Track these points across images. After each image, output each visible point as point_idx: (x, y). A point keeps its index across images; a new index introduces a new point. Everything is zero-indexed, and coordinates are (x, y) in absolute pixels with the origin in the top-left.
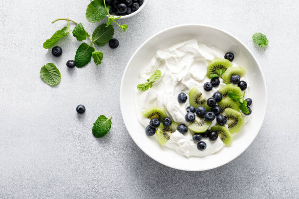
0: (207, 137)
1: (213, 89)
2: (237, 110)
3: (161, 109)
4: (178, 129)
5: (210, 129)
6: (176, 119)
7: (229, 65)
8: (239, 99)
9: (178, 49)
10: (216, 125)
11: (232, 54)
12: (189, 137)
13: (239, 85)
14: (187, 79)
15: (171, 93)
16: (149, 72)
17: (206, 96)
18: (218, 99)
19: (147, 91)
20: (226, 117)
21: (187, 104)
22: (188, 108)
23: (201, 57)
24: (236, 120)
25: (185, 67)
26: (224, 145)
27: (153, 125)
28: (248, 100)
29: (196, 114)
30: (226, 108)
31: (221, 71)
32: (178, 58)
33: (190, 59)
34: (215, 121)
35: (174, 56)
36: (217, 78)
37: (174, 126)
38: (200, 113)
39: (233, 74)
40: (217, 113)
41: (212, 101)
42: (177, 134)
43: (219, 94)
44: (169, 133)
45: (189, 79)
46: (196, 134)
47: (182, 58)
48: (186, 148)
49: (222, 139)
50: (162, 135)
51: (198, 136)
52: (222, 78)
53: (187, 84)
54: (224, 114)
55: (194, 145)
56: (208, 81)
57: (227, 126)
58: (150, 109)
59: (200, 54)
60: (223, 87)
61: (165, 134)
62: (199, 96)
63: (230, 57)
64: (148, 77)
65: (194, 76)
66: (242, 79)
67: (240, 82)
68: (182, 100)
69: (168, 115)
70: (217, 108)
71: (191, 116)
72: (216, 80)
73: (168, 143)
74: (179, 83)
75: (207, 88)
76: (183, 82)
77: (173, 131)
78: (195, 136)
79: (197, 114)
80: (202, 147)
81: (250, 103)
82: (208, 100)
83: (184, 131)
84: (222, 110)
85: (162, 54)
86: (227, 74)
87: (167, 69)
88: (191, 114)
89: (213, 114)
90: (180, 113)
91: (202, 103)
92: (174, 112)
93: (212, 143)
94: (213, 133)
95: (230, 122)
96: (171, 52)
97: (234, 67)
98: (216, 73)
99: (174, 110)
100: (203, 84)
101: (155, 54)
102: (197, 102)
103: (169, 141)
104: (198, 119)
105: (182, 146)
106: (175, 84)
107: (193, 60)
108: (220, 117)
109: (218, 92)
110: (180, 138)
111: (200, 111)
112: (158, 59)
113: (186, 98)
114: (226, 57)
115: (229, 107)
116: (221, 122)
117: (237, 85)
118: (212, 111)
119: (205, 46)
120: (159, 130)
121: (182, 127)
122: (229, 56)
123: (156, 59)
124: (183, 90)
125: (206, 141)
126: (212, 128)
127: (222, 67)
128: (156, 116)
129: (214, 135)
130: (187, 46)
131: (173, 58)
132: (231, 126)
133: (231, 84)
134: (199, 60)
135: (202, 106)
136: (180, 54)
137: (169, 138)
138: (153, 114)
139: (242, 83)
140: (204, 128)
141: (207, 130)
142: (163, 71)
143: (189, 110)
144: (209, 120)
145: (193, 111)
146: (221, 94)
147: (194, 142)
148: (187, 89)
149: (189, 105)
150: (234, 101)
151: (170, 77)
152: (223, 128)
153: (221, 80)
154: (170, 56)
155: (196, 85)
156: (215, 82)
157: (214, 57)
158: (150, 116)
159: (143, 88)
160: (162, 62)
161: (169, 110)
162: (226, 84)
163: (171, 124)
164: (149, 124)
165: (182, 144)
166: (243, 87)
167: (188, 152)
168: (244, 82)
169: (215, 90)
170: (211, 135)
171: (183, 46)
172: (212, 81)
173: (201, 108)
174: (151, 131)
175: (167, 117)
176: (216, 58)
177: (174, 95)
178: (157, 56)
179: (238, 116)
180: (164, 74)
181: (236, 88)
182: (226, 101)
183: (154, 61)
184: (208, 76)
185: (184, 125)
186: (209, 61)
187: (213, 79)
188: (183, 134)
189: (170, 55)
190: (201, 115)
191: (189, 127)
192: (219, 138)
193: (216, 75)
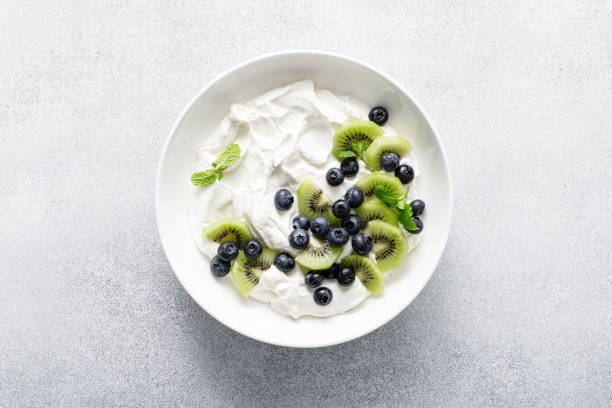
0: (334, 278)
1: (346, 180)
2: (393, 224)
3: (240, 224)
4: (275, 263)
5: (339, 261)
6: (271, 242)
7: (377, 134)
8: (396, 202)
9: (274, 101)
10: (352, 254)
11: (385, 110)
12: (297, 278)
13: (398, 174)
14: (292, 162)
15: (260, 190)
16: (215, 147)
17: (332, 196)
18: (354, 201)
19: (212, 188)
20: (370, 239)
21: (295, 209)
22: (296, 220)
23: (320, 116)
24: (392, 245)
25: (288, 138)
26: (369, 293)
27: (223, 255)
28: (416, 204)
29: (310, 233)
30: (371, 219)
31: (360, 146)
32: (274, 119)
33: (298, 122)
34: (348, 247)
35: (266, 115)
36: (354, 159)
37: (267, 257)
38: (317, 229)
39: (385, 152)
40: (353, 231)
41: (340, 207)
42: (273, 272)
43: (356, 193)
44: (257, 272)
45: (296, 161)
46: (311, 272)
47: (282, 119)
48: (291, 301)
49: (364, 282)
50: (243, 276)
51: (316, 276)
52: (362, 159)
53: (293, 171)
54: (367, 233)
55: (307, 295)
56: (336, 165)
57: (373, 255)
58: (219, 222)
59: (318, 111)
60: (365, 177)
61: (248, 274)
62: (317, 195)
63: (380, 116)
64: (214, 158)
65: (308, 157)
66: (401, 163)
67: (400, 167)
68: (283, 204)
69: (255, 235)
70: (354, 220)
71: (300, 237)
72: (352, 163)
73: (255, 291)
74: (276, 171)
75: (334, 181)
76: (284, 168)
77: (264, 267)
78: (309, 276)
79: (314, 231)
80: (323, 299)
81: (418, 209)
82: (333, 206)
83: (288, 267)
84: (363, 225)
85: (241, 112)
86: (373, 151)
87: (253, 141)
88: (301, 232)
89: (343, 230)
90: (278, 230)
91: (323, 209)
92: (267, 228)
93: (344, 291)
94: (345, 271)
95: (379, 247)
96: (260, 108)
97: (387, 136)
98: (351, 149)
99: (267, 225)
100: (325, 172)
101: (229, 111)
102: (313, 208)
103: (258, 287)
104: (314, 242)
105: (284, 297)
106: (267, 172)
107: (305, 122)
108: (359, 239)
109: (355, 188)
110: (280, 281)
111: (319, 226)
112: (234, 123)
113: (292, 200)
114: (372, 117)
115: (378, 217)
116: (362, 249)
117: (393, 174)
118: (342, 227)
119: (330, 93)
120: (237, 266)
121: (283, 259)
122: (378, 114)
123: (229, 123)
124: (286, 184)
125: (332, 286)
126: (343, 260)
127: (364, 138)
128: (230, 237)
129: (348, 274)
130: (291, 94)
131: (264, 120)
132: (381, 256)
133: (382, 172)
134: (316, 123)
135: (322, 216)
136: (278, 111)
137: (257, 281)
138: (225, 234)
139: (403, 169)
140: (326, 261)
141: (334, 265)
142: (243, 145)
143: (296, 224)
144: (337, 245)
145: (306, 227)
146: (360, 191)
147: (309, 289)
148: (293, 181)
149: (297, 215)
150: (388, 205)
151: (258, 157)
152: (365, 260)
153: (361, 164)
154: (258, 116)
155: (311, 173)
156: (349, 168)
157: (347, 118)
158: (220, 237)
159: (205, 180)
160: (241, 129)
161: (257, 223)
162: (372, 171)
163: (260, 252)
164: (216, 253)
165: (283, 292)
166: (406, 177)
167: (296, 308)
168: (406, 166)
169: (349, 183)
170: (342, 274)
171: (284, 95)
172: (342, 165)
173: (320, 221)
174: (222, 266)
175: (254, 239)
176: (351, 118)
177: (266, 193)
178: (231, 116)
179: (394, 235)
180: (247, 153)
181: (391, 179)
182: (371, 205)
183: (225, 126)
184: (335, 154)
185: (288, 255)
186: (335, 125)
187: (345, 162)
188: (285, 272)
189: (258, 114)
190: (322, 235)
191: (296, 259)
192: (358, 280)
193: (352, 154)
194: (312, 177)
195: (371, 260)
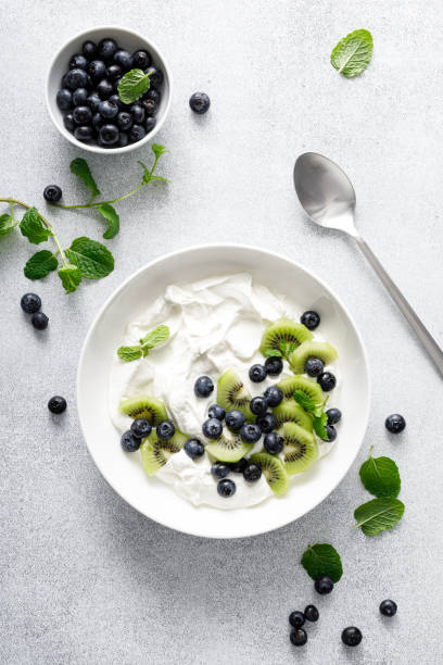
0: (240, 472)
1: (268, 378)
2: (307, 429)
3: (157, 403)
4: (185, 448)
5: (248, 457)
6: (185, 427)
7: (306, 338)
8: (313, 409)
9: (210, 288)
10: (262, 451)
11: (317, 316)
12: (205, 465)
13: (320, 381)
14: (219, 351)
15: (183, 373)
16: (145, 324)
17: (251, 391)
18: (274, 400)
19: (134, 364)
20: (282, 440)
21: (213, 399)
22: (212, 409)
23: (254, 312)
24: (303, 449)
25: (219, 327)
26: (272, 493)
27: (135, 431)
28: (333, 412)
29: (224, 424)
30: (287, 421)
31: (288, 345)
32: (207, 306)
33: (229, 313)
34: (260, 445)
35: (201, 301)
36: (279, 359)
37: (179, 440)
38: (232, 423)
39: (311, 357)
40: (267, 429)
41: (259, 404)
42: (181, 457)
43: (275, 392)
44: (165, 453)
45: (222, 351)
46: (218, 463)
47: (215, 308)
48: (196, 488)
49: (270, 481)
50: (151, 455)
51: (222, 467)
52: (288, 360)
53: (218, 360)
54: (281, 433)
55: (211, 483)
56: (261, 361)
57: (282, 456)
58: (138, 399)
59: (252, 306)
60: (287, 378)
61: (157, 453)
62: (238, 388)
63: (312, 321)
64: (143, 335)
65: (234, 349)
66: (326, 369)
67: (323, 374)
68: (203, 390)
69: (170, 418)
70: (269, 420)
71: (214, 427)
72: (276, 363)
73: (161, 472)
74: (202, 357)
75: (256, 377)
76: (209, 356)
77: (174, 450)
78: (216, 467)
79: (228, 424)
80: (226, 490)
81: (334, 418)
82: (252, 401)
83: (197, 454)
84: (277, 425)
85: (176, 294)
86: (299, 353)
87: (183, 324)
88: (214, 423)
89: (257, 429)
90: (193, 417)
91: (242, 403)
92: (182, 413)
93: (249, 486)
94: (252, 468)
95: (289, 449)
96: (195, 293)
97: (317, 341)
98: (278, 348)
99: (183, 409)
100: (249, 366)
101: (164, 291)
102: (231, 399)
103: (164, 469)
104: (227, 434)
105: (188, 483)
106: (191, 357)
107: (237, 315)
108: (271, 438)
109: (276, 387)
110: (188, 466)
111: (233, 419)
112: (168, 303)
113: (212, 388)
114: (303, 320)
115: (294, 420)
116: (274, 448)
117: (315, 379)
118: (257, 424)
119: (266, 290)
120: (147, 444)
121: (193, 445)
122: (311, 319)
123: (163, 302)
124: (208, 372)
125: (238, 480)
126: (252, 456)
127: (293, 339)
128: (145, 414)
129: (254, 471)
130: (229, 285)
131: (199, 305)
132: (290, 459)
133: (306, 376)
134: (248, 316)
135: (238, 411)
136: (213, 300)
137: (164, 462)
138: (140, 411)
139: (325, 376)
140: (235, 454)
141: (243, 459)
142: (172, 325)
143: (212, 413)
144: (249, 441)
145: (221, 417)
146: (280, 391)
147: (215, 479)
148: (215, 370)
149: (214, 403)
150: (305, 409)
151: (186, 342)
152: (274, 459)
153: (285, 364)
154: (192, 300)
155: (235, 366)
156: (273, 366)
157: (280, 317)
158: (134, 413)
159: (129, 355)
160: (174, 309)
161: (173, 407)
162: (296, 373)
163: (172, 434)
164: (129, 427)
165: (188, 478)
166: (328, 384)
167: (198, 495)
168: (330, 375)
169: (271, 381)
170: (250, 469)
171: (223, 284)
172: (267, 363)
173: (235, 414)
174: (132, 442)
175: (168, 420)
176: (284, 319)
177: (187, 378)
178: (166, 296)
179: (306, 441)
180: (176, 334)
181: (311, 383)
182: (289, 406)
183: (159, 305)
184: (262, 350)
185: (199, 442)
186: (266, 321)
187: (270, 360)
188: (193, 459)
189: (193, 299)
190: (236, 428)
191: (207, 448)
192: (263, 479)
193: (278, 354)
194: (235, 369)
195: (279, 461)
